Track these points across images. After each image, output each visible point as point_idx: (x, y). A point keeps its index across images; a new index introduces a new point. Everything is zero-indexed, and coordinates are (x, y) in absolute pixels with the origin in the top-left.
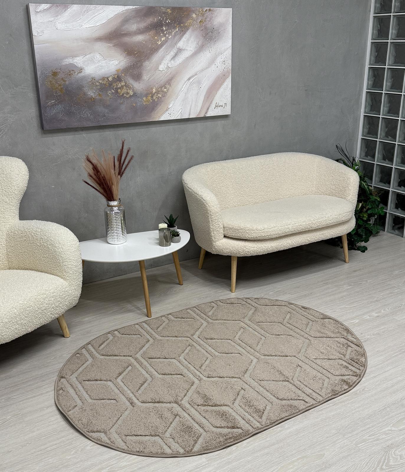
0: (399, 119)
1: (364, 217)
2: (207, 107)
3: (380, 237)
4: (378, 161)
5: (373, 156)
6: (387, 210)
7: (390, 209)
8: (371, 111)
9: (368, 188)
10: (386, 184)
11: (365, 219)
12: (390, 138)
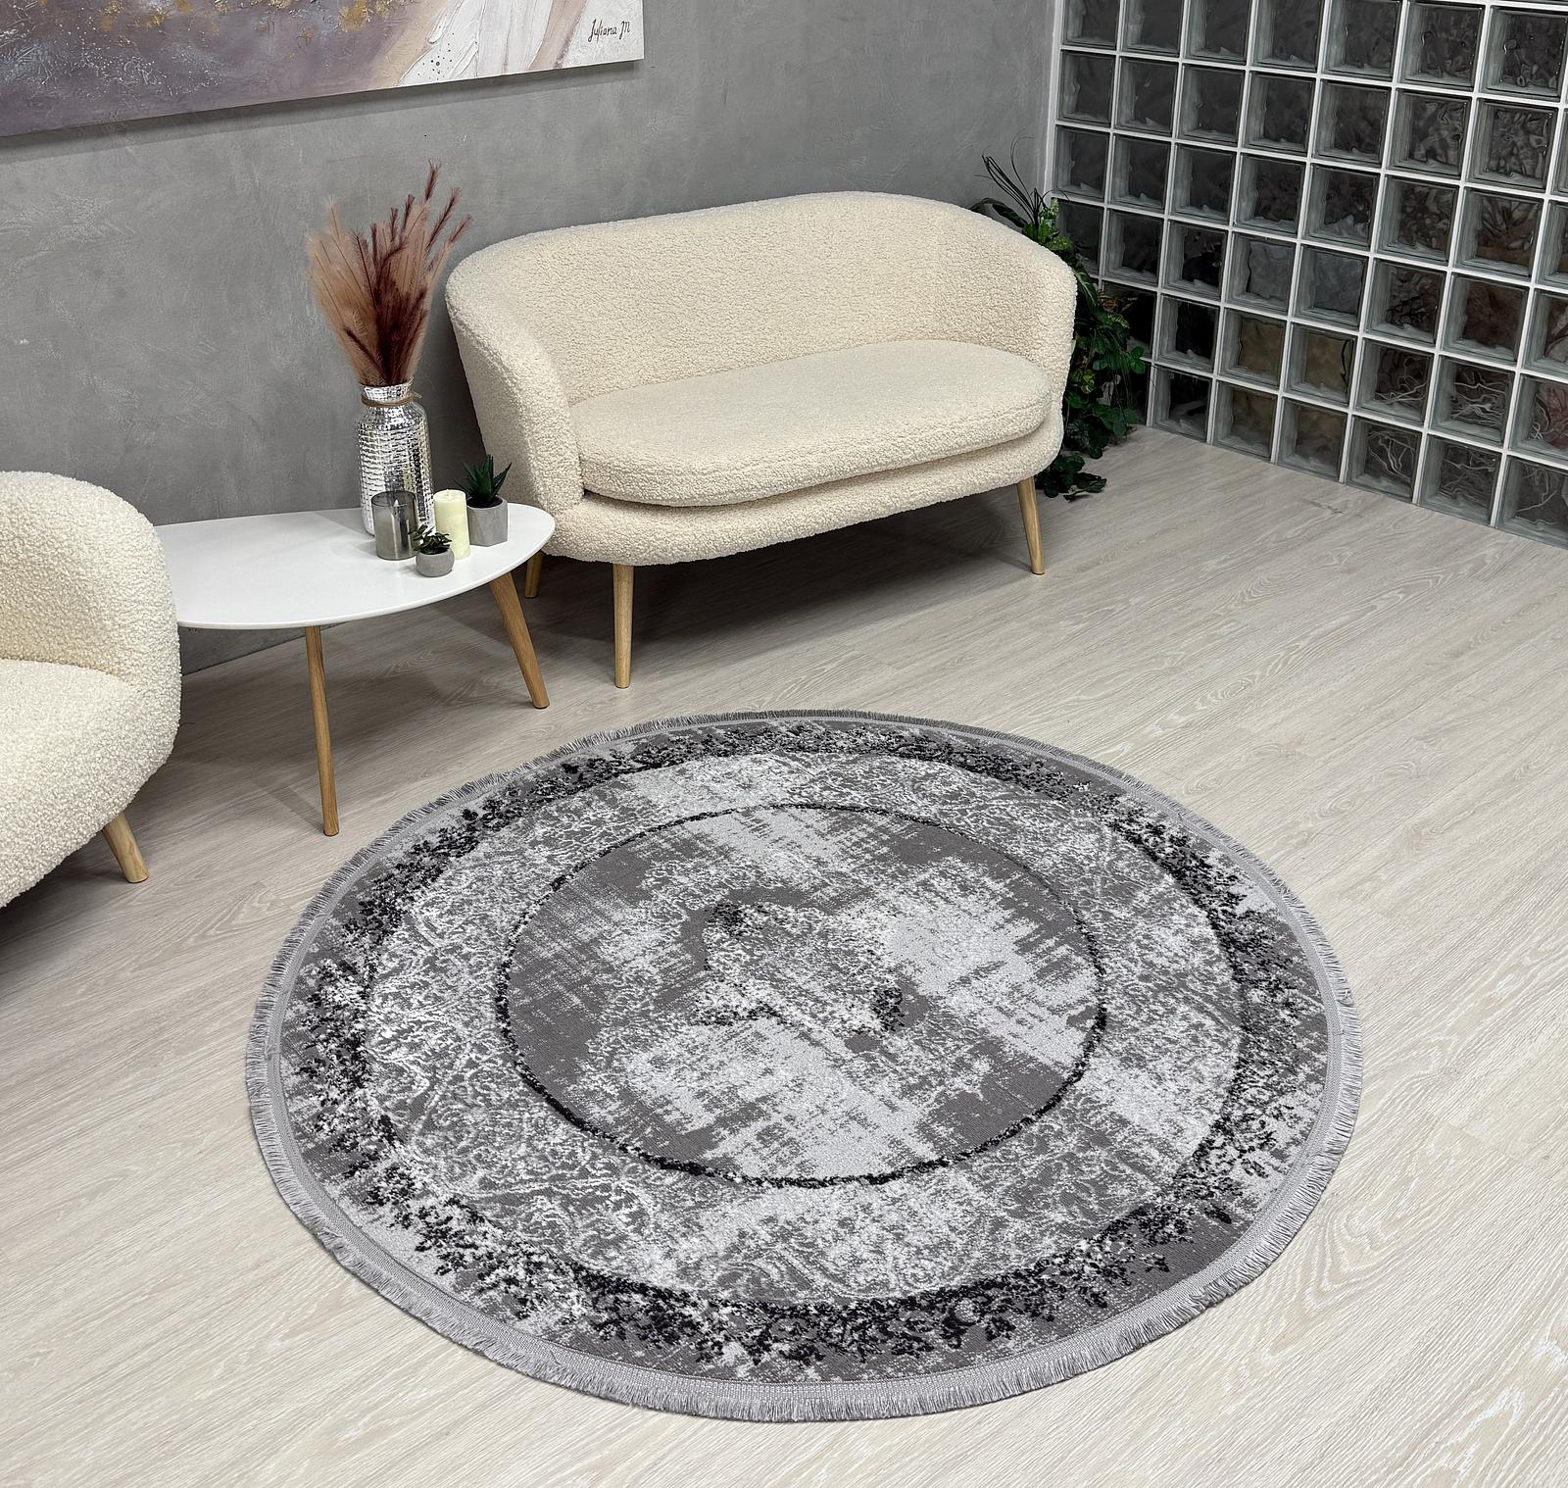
0: (1181, 60)
1: (1083, 383)
2: (565, 35)
3: (1131, 444)
4: (1114, 200)
5: (1098, 184)
6: (1150, 355)
7: (1161, 353)
8: (1083, 35)
9: (1092, 289)
10: (1147, 274)
11: (1088, 389)
12: (1150, 122)
